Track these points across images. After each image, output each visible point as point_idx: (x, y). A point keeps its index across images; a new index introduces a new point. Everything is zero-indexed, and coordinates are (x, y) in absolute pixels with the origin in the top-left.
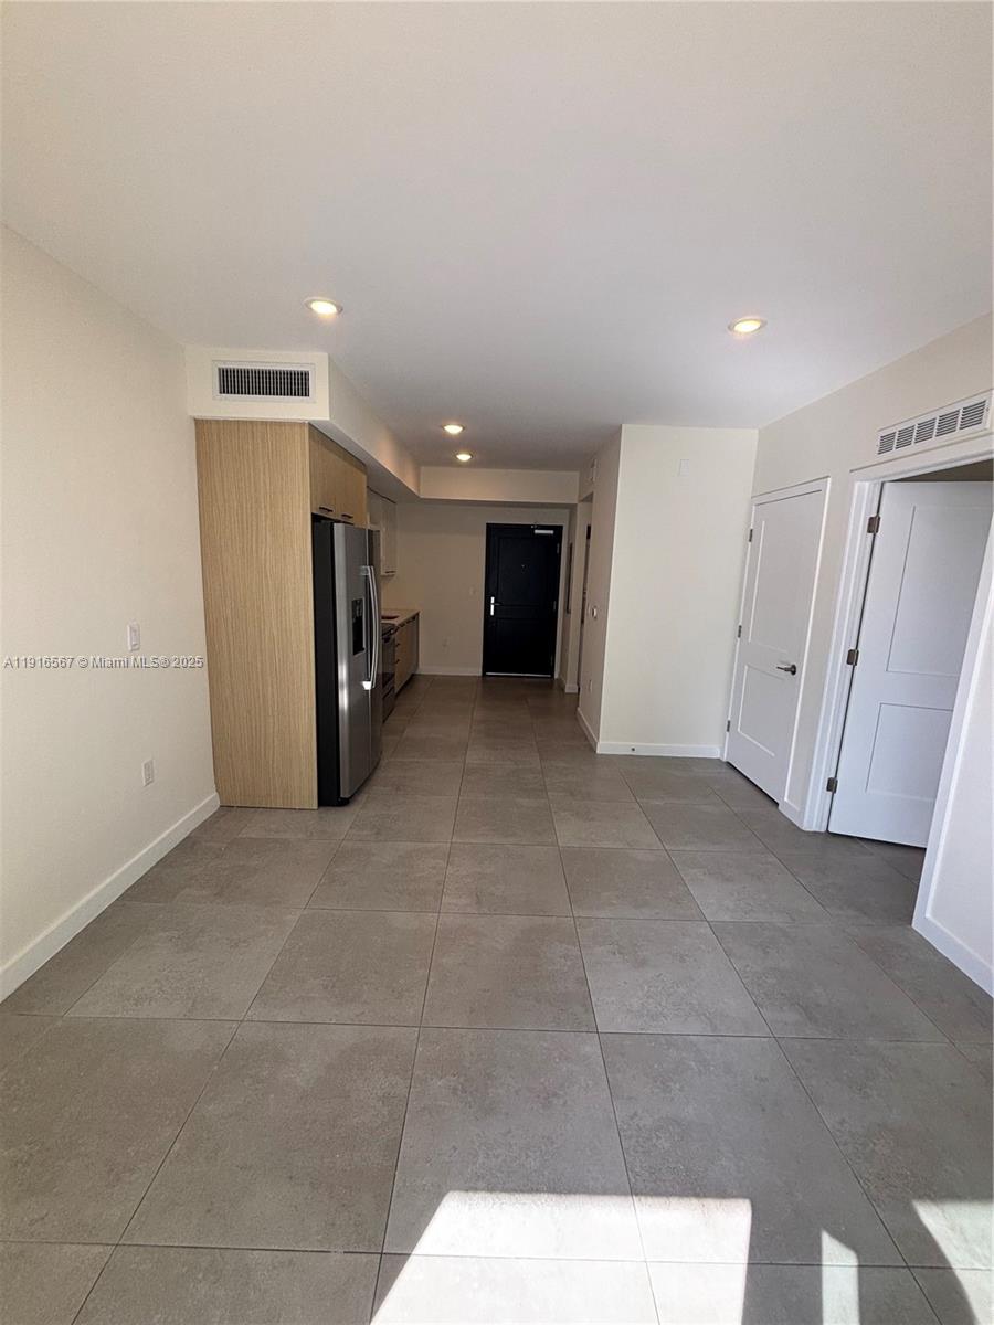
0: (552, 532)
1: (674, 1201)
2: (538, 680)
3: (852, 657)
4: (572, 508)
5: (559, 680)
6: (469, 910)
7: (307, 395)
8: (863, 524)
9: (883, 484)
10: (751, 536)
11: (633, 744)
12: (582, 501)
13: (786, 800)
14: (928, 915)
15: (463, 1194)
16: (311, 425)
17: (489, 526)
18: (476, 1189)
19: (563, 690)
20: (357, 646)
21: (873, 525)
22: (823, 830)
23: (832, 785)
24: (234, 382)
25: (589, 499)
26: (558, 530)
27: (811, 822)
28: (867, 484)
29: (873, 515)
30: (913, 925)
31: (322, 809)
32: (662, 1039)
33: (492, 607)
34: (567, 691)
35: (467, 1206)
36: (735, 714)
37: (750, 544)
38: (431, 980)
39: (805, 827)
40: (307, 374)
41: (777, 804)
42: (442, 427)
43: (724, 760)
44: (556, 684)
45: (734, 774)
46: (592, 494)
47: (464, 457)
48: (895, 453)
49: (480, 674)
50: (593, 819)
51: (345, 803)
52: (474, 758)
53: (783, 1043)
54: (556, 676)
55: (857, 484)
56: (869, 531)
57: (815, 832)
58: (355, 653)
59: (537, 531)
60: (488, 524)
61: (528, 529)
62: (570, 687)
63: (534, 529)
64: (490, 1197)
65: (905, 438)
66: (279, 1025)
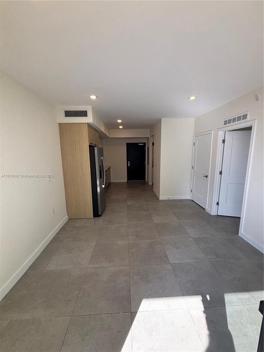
0: (143, 144)
1: (192, 296)
2: (141, 182)
3: (221, 173)
4: (148, 138)
5: (147, 182)
6: (135, 239)
7: (87, 116)
8: (221, 141)
9: (225, 132)
10: (194, 144)
11: (169, 197)
12: (151, 136)
13: (207, 208)
14: (242, 232)
15: (146, 299)
16: (88, 124)
17: (127, 144)
18: (149, 298)
19: (148, 184)
20: (101, 177)
21: (224, 141)
22: (216, 215)
23: (218, 204)
24: (68, 114)
25: (153, 136)
26: (145, 144)
27: (213, 213)
28: (222, 132)
29: (224, 139)
30: (239, 235)
31: (95, 218)
32: (185, 264)
33: (129, 164)
34: (149, 184)
35: (148, 302)
36: (193, 188)
37: (194, 146)
38: (130, 256)
39: (212, 214)
40: (87, 111)
41: (205, 209)
42: (117, 121)
43: (191, 199)
44: (146, 183)
45: (194, 202)
46: (154, 135)
47: (121, 127)
48: (228, 125)
49: (127, 181)
50: (161, 216)
51: (100, 216)
52: (129, 203)
53: (212, 262)
54: (146, 181)
55: (219, 132)
56: (223, 143)
57: (214, 215)
58: (101, 178)
59: (139, 144)
60: (127, 143)
61: (137, 144)
62: (150, 183)
63: (138, 144)
64: (152, 299)
65: (230, 121)
66: (96, 268)
